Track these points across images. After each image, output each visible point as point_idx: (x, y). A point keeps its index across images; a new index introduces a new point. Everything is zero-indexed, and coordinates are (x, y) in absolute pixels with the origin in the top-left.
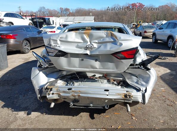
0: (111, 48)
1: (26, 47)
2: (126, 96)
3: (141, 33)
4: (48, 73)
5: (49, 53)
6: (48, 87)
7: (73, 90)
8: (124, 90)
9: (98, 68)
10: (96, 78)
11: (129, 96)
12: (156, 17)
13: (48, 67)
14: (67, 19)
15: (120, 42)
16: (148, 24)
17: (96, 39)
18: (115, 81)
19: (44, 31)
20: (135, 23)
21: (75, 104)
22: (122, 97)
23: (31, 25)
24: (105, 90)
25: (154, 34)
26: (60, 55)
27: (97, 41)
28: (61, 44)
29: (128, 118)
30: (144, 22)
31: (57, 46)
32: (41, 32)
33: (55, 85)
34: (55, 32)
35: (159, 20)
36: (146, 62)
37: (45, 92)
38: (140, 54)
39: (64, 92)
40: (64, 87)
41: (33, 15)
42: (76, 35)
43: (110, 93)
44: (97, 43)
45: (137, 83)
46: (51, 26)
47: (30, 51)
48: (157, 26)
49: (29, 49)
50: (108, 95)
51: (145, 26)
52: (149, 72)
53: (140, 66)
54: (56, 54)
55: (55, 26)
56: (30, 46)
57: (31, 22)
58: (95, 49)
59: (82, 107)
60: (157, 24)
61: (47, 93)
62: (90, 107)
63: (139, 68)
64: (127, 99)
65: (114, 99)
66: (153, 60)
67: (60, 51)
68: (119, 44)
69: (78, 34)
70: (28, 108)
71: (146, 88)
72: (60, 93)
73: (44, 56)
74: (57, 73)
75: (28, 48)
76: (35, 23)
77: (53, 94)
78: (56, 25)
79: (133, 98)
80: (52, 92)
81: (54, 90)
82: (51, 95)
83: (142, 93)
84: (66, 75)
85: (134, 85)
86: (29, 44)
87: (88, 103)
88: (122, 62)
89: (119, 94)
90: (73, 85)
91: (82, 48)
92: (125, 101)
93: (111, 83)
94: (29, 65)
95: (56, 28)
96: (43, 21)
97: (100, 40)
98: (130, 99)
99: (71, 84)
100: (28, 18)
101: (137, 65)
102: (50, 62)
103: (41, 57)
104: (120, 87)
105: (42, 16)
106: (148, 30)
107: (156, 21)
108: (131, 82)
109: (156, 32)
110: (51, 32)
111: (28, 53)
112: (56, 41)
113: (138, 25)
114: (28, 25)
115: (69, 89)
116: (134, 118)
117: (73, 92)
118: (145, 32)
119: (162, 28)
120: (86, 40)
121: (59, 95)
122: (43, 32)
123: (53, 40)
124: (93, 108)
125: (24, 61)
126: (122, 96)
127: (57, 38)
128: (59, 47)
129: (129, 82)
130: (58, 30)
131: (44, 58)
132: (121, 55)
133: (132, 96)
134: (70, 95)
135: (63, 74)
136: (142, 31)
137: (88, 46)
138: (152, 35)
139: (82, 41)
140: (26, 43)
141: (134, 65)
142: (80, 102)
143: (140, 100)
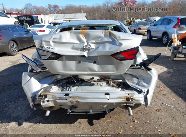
0: (110, 49)
1: (13, 49)
2: (128, 99)
3: (135, 30)
4: (41, 78)
5: (41, 56)
6: (42, 94)
7: (70, 95)
8: (125, 93)
9: (97, 70)
10: (95, 81)
11: (131, 99)
12: (149, 13)
13: (41, 72)
14: (56, 17)
15: (120, 41)
16: (141, 20)
17: (93, 39)
18: (114, 83)
19: (32, 30)
20: (128, 20)
21: (73, 110)
22: (124, 101)
23: (17, 24)
24: (106, 94)
25: (149, 31)
26: (53, 58)
27: (94, 42)
28: (54, 45)
29: (129, 122)
30: (138, 18)
31: (49, 48)
32: (29, 32)
33: (49, 91)
34: (44, 31)
35: (152, 16)
36: (147, 62)
37: (39, 99)
38: (140, 54)
39: (61, 98)
40: (60, 93)
41: (19, 13)
42: (71, 35)
43: (111, 97)
44: (94, 43)
45: (138, 84)
46: (40, 24)
47: (18, 53)
48: (150, 22)
49: (17, 50)
50: (108, 99)
51: (139, 23)
52: (151, 72)
53: (141, 66)
54: (49, 57)
55: (44, 25)
56: (17, 47)
57: (17, 20)
58: (92, 50)
59: (81, 114)
60: (150, 20)
61: (42, 100)
62: (90, 112)
63: (139, 68)
64: (129, 102)
65: (116, 103)
66: (154, 59)
67: (54, 54)
68: (119, 44)
69: (73, 34)
70: (19, 118)
71: (148, 89)
72: (56, 100)
73: (35, 59)
74: (51, 77)
75: (15, 49)
76: (21, 22)
77: (48, 101)
78: (45, 23)
79: (135, 101)
80: (46, 99)
81: (49, 97)
82: (46, 103)
83: (144, 95)
84: (62, 80)
85: (135, 87)
86: (16, 45)
87: (87, 108)
88: (122, 63)
89: (120, 98)
90: (70, 90)
91: (79, 50)
92: (127, 105)
93: (110, 86)
94: (17, 69)
95: (46, 27)
96: (30, 19)
97: (98, 40)
98: (132, 102)
99: (68, 89)
100: (13, 16)
101: (137, 65)
102: (42, 66)
103: (32, 60)
104: (120, 89)
105: (29, 14)
106: (142, 27)
107: (149, 17)
108: (131, 84)
109: (151, 29)
110: (41, 31)
111: (15, 55)
112: (49, 42)
113: (132, 21)
114: (13, 24)
115: (66, 95)
116: (135, 121)
117: (70, 98)
118: (140, 29)
119: (157, 25)
120: (83, 41)
121: (55, 102)
122: (31, 32)
123: (46, 41)
124: (93, 113)
125: (12, 64)
126: (124, 99)
127: (50, 39)
128: (53, 49)
129: (129, 83)
130: (47, 29)
131: (35, 62)
132: (121, 56)
133: (135, 99)
134: (67, 101)
135: (58, 79)
136: (136, 28)
137: (84, 47)
138: (146, 32)
139: (78, 42)
140: (12, 44)
141: (134, 66)
142: (79, 108)
143: (142, 102)
